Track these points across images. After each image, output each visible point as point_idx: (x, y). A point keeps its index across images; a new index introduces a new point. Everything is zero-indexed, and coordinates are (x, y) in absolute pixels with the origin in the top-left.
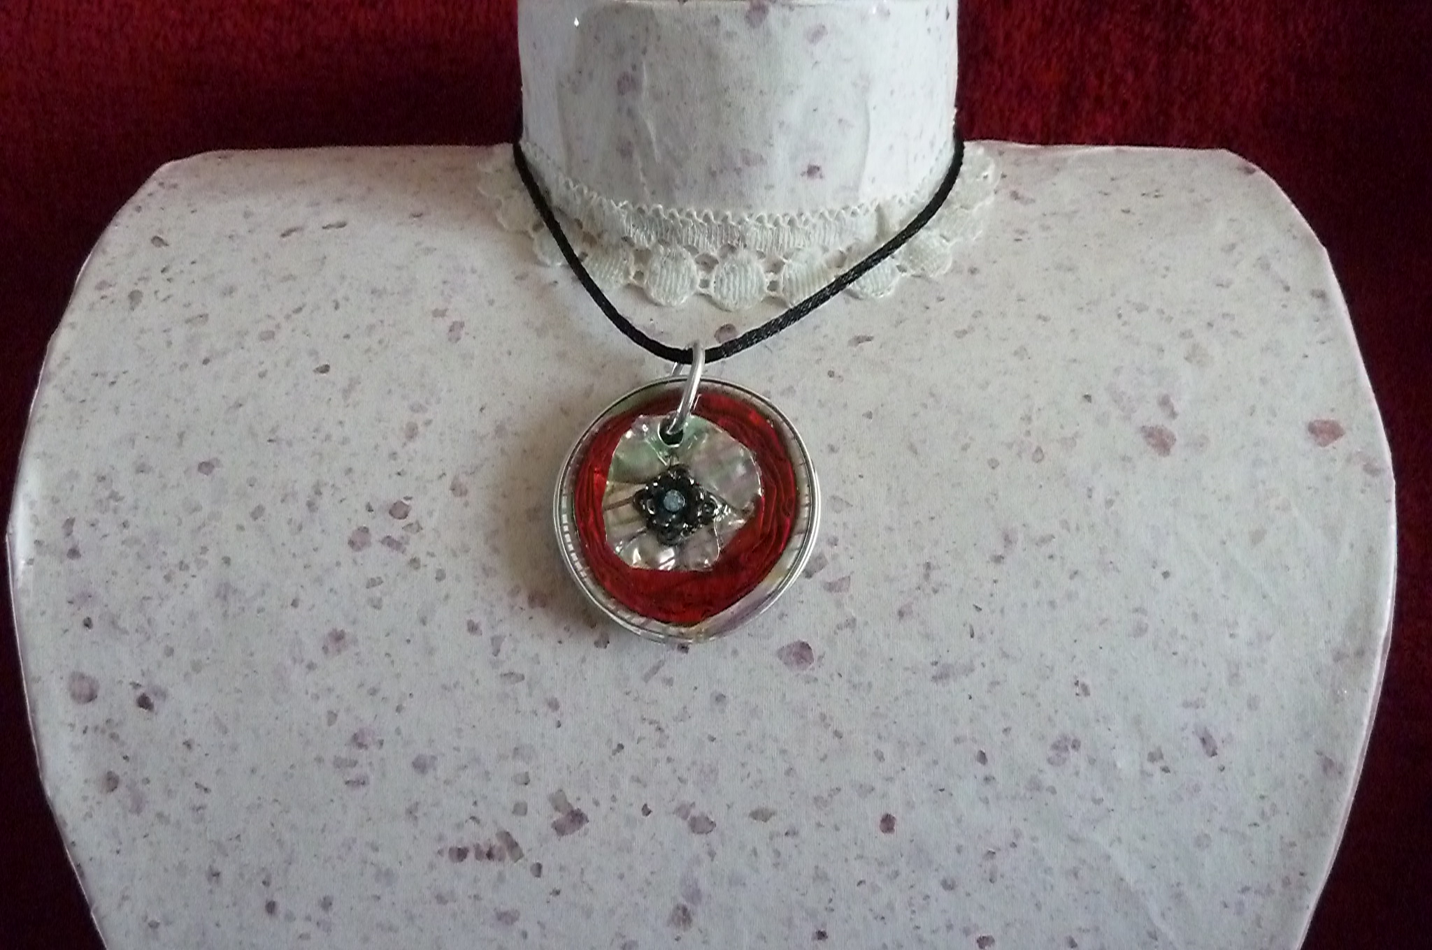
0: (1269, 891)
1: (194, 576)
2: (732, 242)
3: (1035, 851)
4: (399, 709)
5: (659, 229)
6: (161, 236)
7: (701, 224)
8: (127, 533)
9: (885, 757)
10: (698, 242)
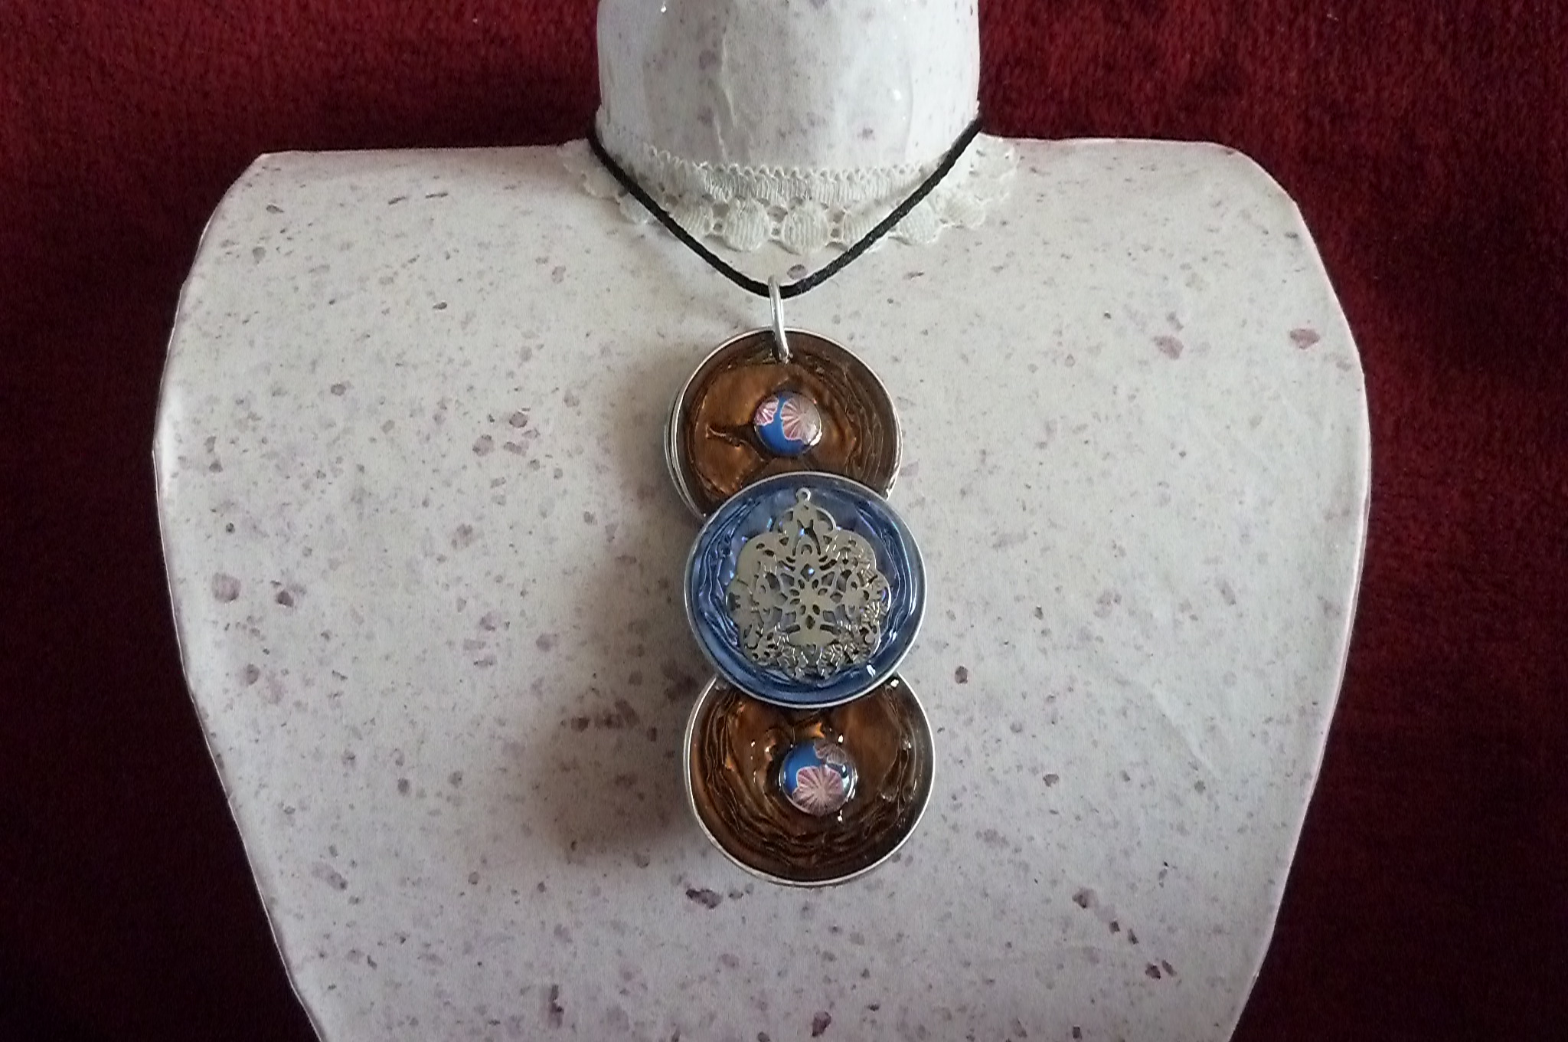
0: (1288, 721)
1: (330, 483)
2: (799, 195)
3: (1089, 695)
4: (522, 594)
5: (735, 186)
6: (275, 205)
7: (773, 179)
8: (266, 448)
9: (956, 616)
10: (770, 195)
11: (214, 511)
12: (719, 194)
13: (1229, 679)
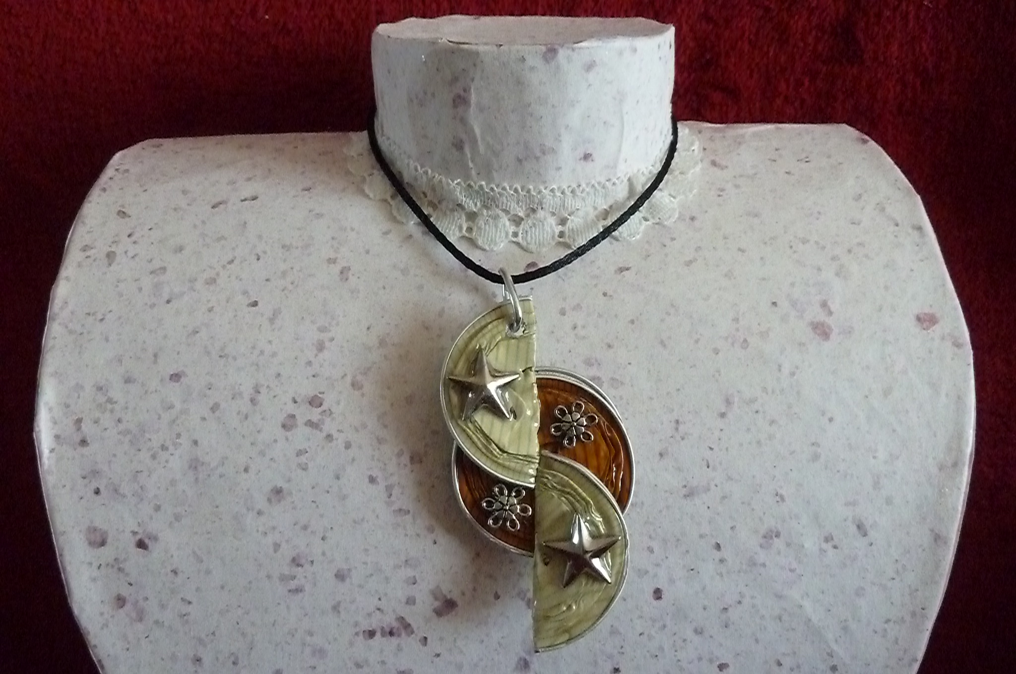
0: (903, 620)
1: (172, 455)
2: (533, 206)
3: (754, 606)
4: (323, 539)
5: (482, 198)
6: (124, 210)
7: (512, 194)
8: (121, 427)
9: (654, 550)
10: (510, 206)
11: (84, 478)
12: (471, 205)
13: (859, 592)
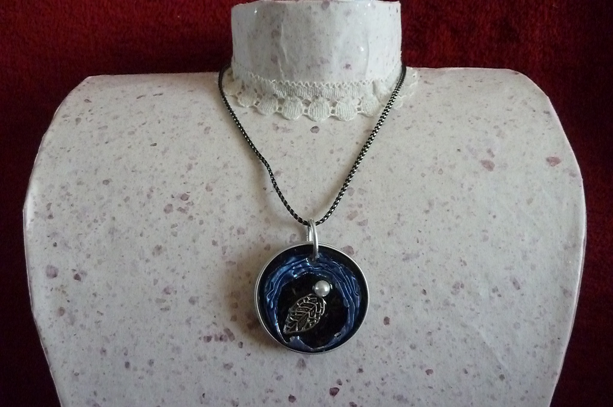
0: (546, 346)
1: (100, 225)
2: (316, 94)
3: (448, 332)
4: (183, 278)
5: (288, 90)
6: (88, 99)
7: (305, 87)
8: (73, 208)
9: (384, 293)
10: (303, 94)
11: (48, 237)
12: (281, 94)
13: (517, 326)
